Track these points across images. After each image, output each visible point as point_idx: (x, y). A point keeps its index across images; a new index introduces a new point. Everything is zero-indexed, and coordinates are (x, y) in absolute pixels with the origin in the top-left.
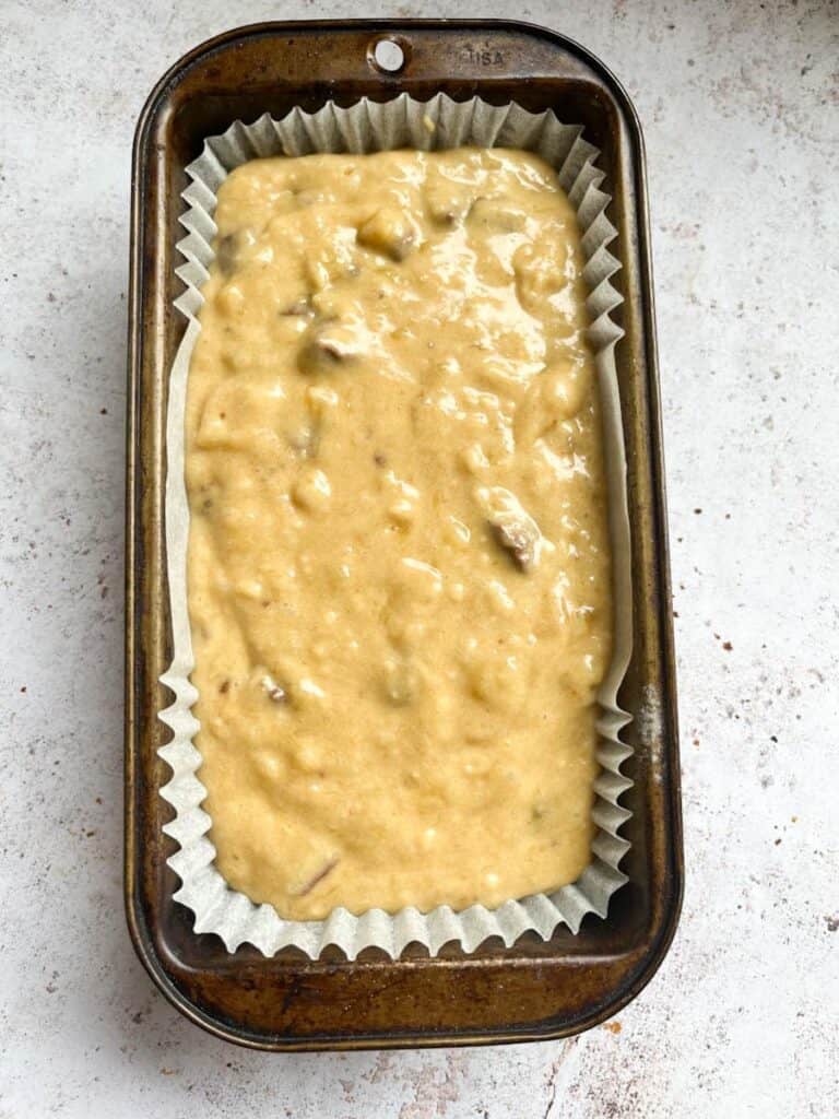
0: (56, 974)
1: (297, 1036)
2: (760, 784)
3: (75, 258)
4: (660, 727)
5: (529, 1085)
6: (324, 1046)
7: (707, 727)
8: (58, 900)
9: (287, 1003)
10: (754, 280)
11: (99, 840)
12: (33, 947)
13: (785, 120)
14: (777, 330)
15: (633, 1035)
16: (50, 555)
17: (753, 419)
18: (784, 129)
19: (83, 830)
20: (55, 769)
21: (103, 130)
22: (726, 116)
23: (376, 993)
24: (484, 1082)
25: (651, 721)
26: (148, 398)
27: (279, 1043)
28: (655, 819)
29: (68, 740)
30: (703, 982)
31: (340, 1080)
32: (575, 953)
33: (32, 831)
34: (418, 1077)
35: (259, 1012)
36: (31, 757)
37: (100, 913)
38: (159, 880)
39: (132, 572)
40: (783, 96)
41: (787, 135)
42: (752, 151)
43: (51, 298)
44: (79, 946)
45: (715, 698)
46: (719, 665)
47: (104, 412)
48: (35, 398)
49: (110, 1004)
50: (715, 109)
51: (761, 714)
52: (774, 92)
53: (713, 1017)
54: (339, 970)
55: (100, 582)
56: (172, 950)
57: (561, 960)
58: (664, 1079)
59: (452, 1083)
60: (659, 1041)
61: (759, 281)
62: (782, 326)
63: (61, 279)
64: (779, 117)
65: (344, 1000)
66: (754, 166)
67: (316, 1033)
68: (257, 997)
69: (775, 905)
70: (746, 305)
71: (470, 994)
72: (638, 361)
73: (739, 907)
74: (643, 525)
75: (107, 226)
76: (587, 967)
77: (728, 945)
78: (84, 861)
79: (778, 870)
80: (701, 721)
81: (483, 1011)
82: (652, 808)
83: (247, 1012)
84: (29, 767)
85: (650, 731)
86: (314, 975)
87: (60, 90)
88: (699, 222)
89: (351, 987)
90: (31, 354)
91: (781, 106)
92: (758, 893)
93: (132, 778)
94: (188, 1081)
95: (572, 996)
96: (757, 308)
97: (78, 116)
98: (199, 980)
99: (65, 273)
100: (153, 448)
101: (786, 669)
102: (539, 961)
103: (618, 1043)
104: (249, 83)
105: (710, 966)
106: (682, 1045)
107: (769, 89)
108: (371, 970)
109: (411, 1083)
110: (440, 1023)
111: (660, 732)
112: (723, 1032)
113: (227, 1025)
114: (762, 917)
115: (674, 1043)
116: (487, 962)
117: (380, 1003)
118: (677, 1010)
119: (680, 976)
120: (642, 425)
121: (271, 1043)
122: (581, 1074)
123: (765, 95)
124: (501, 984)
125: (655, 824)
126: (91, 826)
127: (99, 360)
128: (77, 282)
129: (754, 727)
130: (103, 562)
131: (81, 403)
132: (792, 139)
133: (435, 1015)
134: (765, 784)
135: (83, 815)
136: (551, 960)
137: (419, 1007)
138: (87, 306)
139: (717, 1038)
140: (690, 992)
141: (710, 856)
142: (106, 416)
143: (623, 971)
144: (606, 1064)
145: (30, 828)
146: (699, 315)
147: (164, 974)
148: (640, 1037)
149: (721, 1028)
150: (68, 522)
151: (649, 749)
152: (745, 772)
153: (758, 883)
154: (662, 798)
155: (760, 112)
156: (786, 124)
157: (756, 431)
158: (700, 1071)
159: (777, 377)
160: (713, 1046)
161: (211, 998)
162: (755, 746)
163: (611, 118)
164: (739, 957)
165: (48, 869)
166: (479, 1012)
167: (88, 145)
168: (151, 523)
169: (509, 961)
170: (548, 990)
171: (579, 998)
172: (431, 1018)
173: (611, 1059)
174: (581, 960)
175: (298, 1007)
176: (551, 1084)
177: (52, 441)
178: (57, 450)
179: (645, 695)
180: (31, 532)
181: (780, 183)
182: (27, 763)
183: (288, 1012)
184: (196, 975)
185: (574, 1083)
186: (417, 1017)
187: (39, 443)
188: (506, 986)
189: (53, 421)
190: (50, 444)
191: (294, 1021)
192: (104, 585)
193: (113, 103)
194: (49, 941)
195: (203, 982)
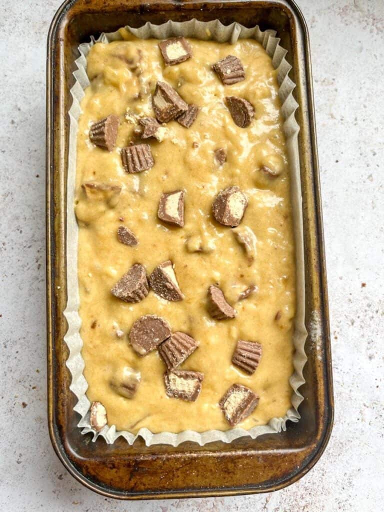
0: (21, 455)
1: (137, 492)
2: (368, 358)
3: (24, 102)
4: (320, 332)
5: (254, 508)
6: (151, 497)
7: (341, 330)
8: (20, 420)
9: (132, 474)
10: (362, 106)
11: (38, 391)
12: (9, 442)
13: (376, 26)
14: (374, 131)
15: (306, 483)
16: (12, 248)
17: (362, 176)
18: (375, 31)
19: (30, 386)
20: (16, 355)
21: (38, 40)
22: (347, 25)
23: (177, 469)
24: (232, 507)
25: (316, 329)
26: (57, 168)
27: (128, 495)
28: (318, 379)
29: (22, 341)
30: (341, 456)
31: (161, 507)
32: (278, 448)
33: (7, 386)
34: (199, 505)
35: (117, 480)
36: (5, 349)
37: (40, 426)
38: (66, 414)
39: (50, 256)
40: (375, 14)
41: (378, 34)
42: (360, 42)
43: (13, 122)
44: (31, 442)
45: (345, 315)
46: (347, 299)
47: (38, 176)
48: (5, 172)
49: (47, 470)
50: (341, 21)
51: (368, 323)
52: (371, 12)
53: (346, 474)
54: (158, 458)
55: (37, 262)
56: (73, 448)
57: (271, 451)
58: (321, 505)
59: (216, 508)
60: (318, 486)
61: (365, 107)
62: (377, 129)
63: (17, 113)
64: (373, 25)
65: (162, 473)
66: (361, 49)
67: (147, 490)
68: (116, 472)
69: (376, 418)
70: (358, 119)
71: (226, 470)
72: (307, 145)
73: (358, 419)
74: (311, 228)
75: (40, 85)
76: (285, 455)
77: (353, 438)
78: (31, 401)
79: (377, 401)
80: (338, 327)
81: (232, 478)
82: (317, 373)
83: (112, 480)
84: (4, 354)
85: (315, 334)
86: (145, 461)
87: (17, 21)
88: (334, 77)
89: (165, 466)
90: (3, 150)
91: (374, 19)
92: (368, 413)
93: (51, 362)
94: (86, 508)
95: (277, 470)
96: (364, 120)
97: (26, 34)
98: (87, 464)
99: (19, 110)
100: (60, 193)
101: (380, 301)
102: (260, 452)
103: (298, 487)
104: (106, 6)
105: (344, 449)
106: (330, 488)
107: (368, 10)
108: (175, 458)
109: (196, 508)
110: (210, 484)
111: (321, 335)
112: (351, 481)
113: (102, 486)
114: (370, 424)
115: (326, 487)
116: (234, 453)
117: (179, 475)
118: (327, 471)
119: (329, 454)
120: (309, 177)
121: (124, 495)
122: (280, 503)
123: (366, 13)
124: (241, 464)
125: (319, 381)
126: (34, 384)
127: (36, 151)
128: (25, 113)
129: (365, 329)
130: (38, 251)
131: (27, 172)
132: (380, 36)
133: (207, 480)
134: (370, 358)
135: (30, 379)
136: (267, 452)
137: (199, 477)
138: (30, 125)
139: (348, 484)
140: (334, 461)
141: (343, 394)
142: (38, 178)
143: (304, 457)
144: (292, 497)
145: (6, 384)
146: (335, 124)
147: (69, 461)
148: (309, 484)
149: (350, 479)
150: (21, 232)
151: (315, 343)
152: (361, 352)
153: (368, 407)
154: (322, 368)
155: (364, 22)
156: (377, 28)
157: (364, 182)
158: (340, 501)
159: (374, 154)
160: (345, 487)
161: (93, 473)
162: (366, 339)
163: (291, 21)
164: (358, 444)
165: (15, 404)
166: (230, 479)
167: (31, 48)
168: (59, 231)
169: (245, 452)
170: (265, 467)
171: (281, 471)
172: (205, 482)
173: (295, 495)
174: (282, 451)
175: (138, 477)
176: (265, 508)
177: (13, 192)
178: (15, 196)
179: (313, 316)
180: (4, 237)
181: (374, 58)
182: (3, 352)
183: (132, 480)
184: (85, 461)
185: (277, 507)
186: (198, 481)
187: (7, 193)
188: (243, 466)
189: (14, 182)
190: (12, 194)
191: (135, 484)
192: (39, 263)
193: (42, 27)
194: (17, 439)
195: (89, 465)
